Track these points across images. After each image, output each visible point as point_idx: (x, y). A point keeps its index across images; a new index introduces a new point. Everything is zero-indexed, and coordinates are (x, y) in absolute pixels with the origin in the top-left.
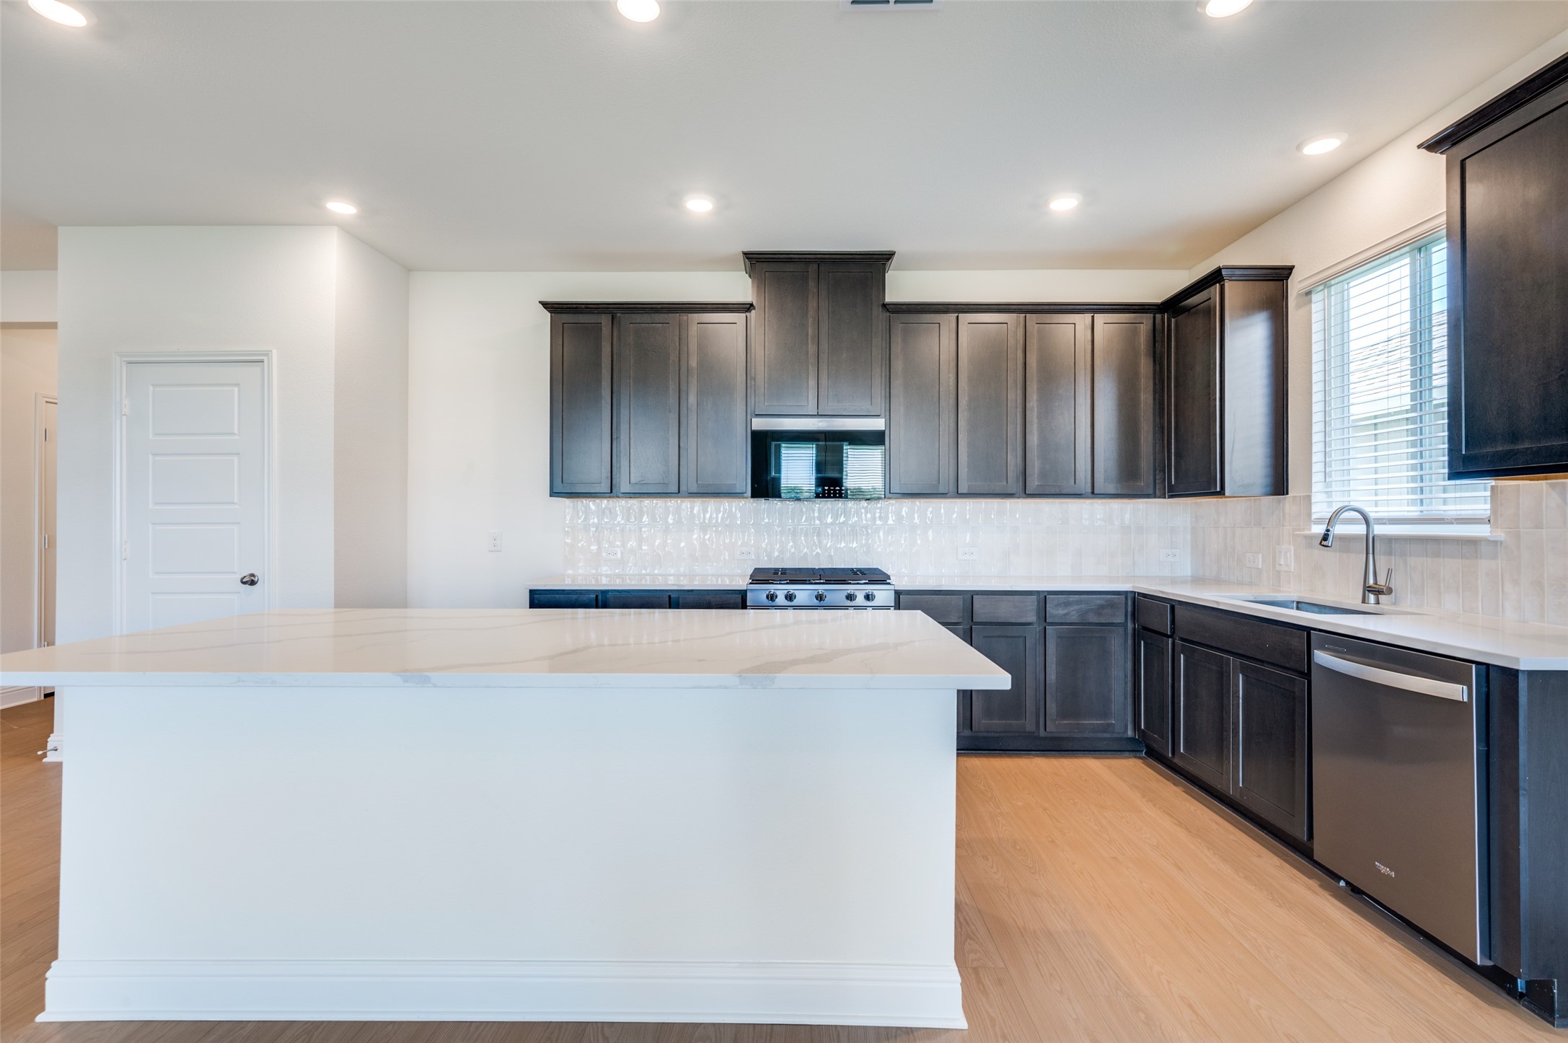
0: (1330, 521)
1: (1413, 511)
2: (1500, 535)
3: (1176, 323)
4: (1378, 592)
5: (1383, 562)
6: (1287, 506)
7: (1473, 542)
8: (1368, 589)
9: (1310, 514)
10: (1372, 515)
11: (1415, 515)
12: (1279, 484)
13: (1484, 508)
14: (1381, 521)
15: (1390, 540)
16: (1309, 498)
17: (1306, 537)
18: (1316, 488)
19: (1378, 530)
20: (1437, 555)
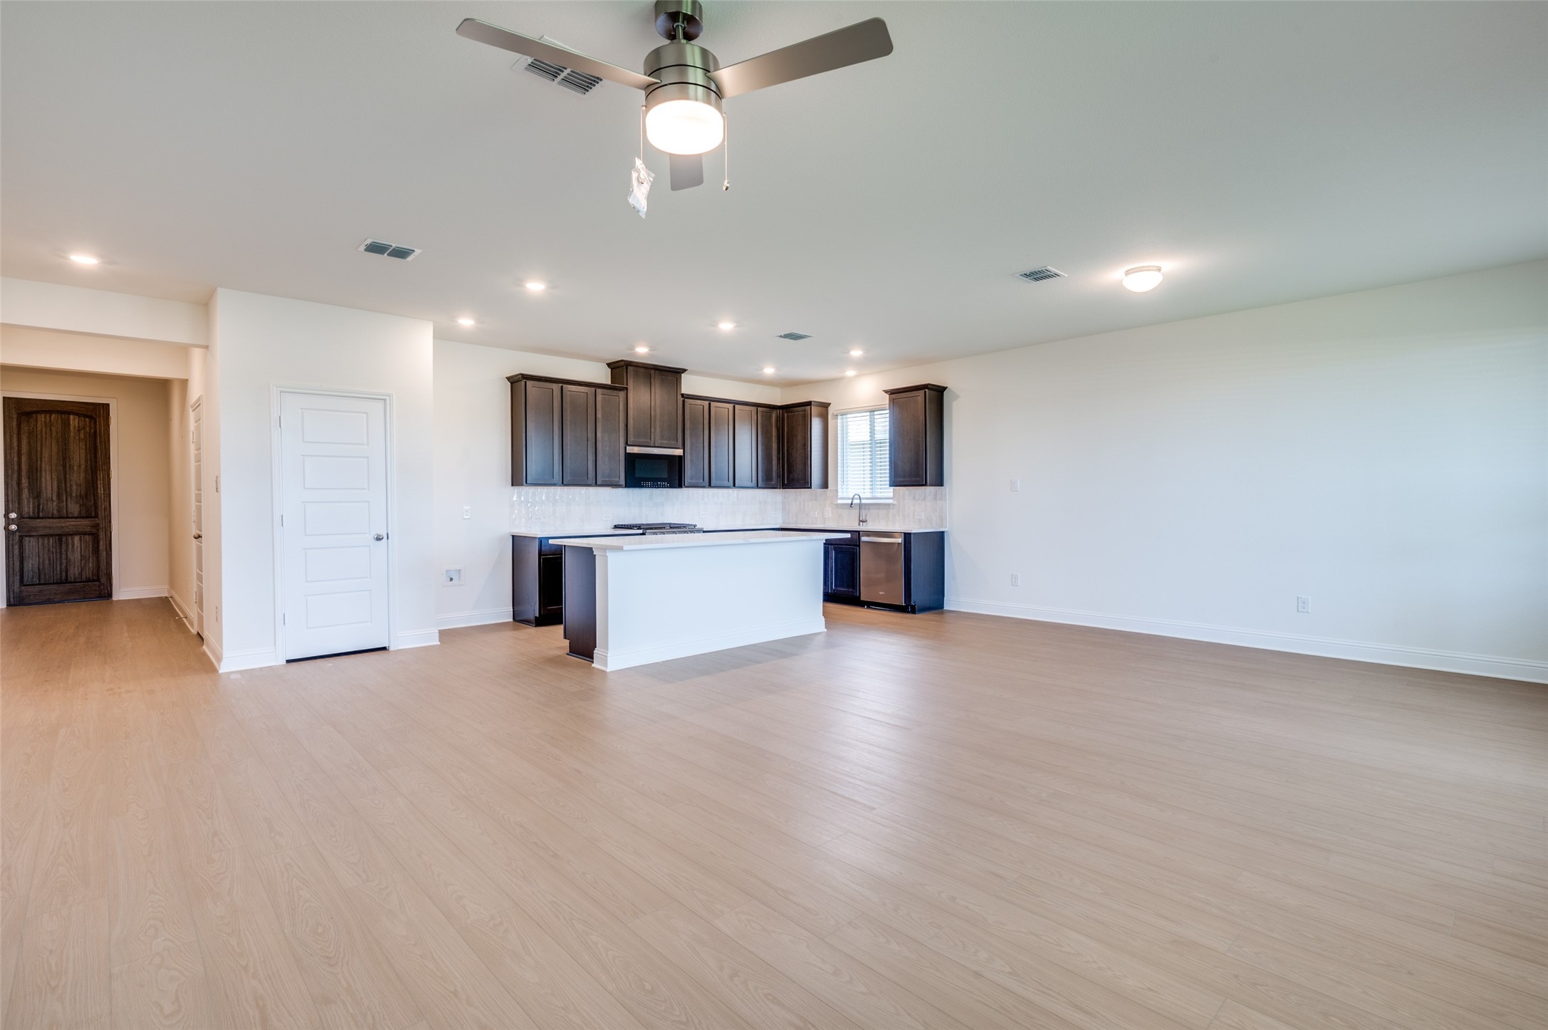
0: (852, 499)
1: (869, 495)
2: (895, 502)
3: (788, 417)
4: (863, 522)
5: (863, 512)
6: (828, 493)
7: (888, 505)
8: (860, 521)
9: (837, 496)
10: (862, 497)
11: (870, 497)
12: (825, 485)
13: (891, 495)
14: (863, 499)
15: (866, 504)
16: (837, 490)
17: (836, 504)
18: (839, 486)
19: (863, 501)
20: (879, 509)
